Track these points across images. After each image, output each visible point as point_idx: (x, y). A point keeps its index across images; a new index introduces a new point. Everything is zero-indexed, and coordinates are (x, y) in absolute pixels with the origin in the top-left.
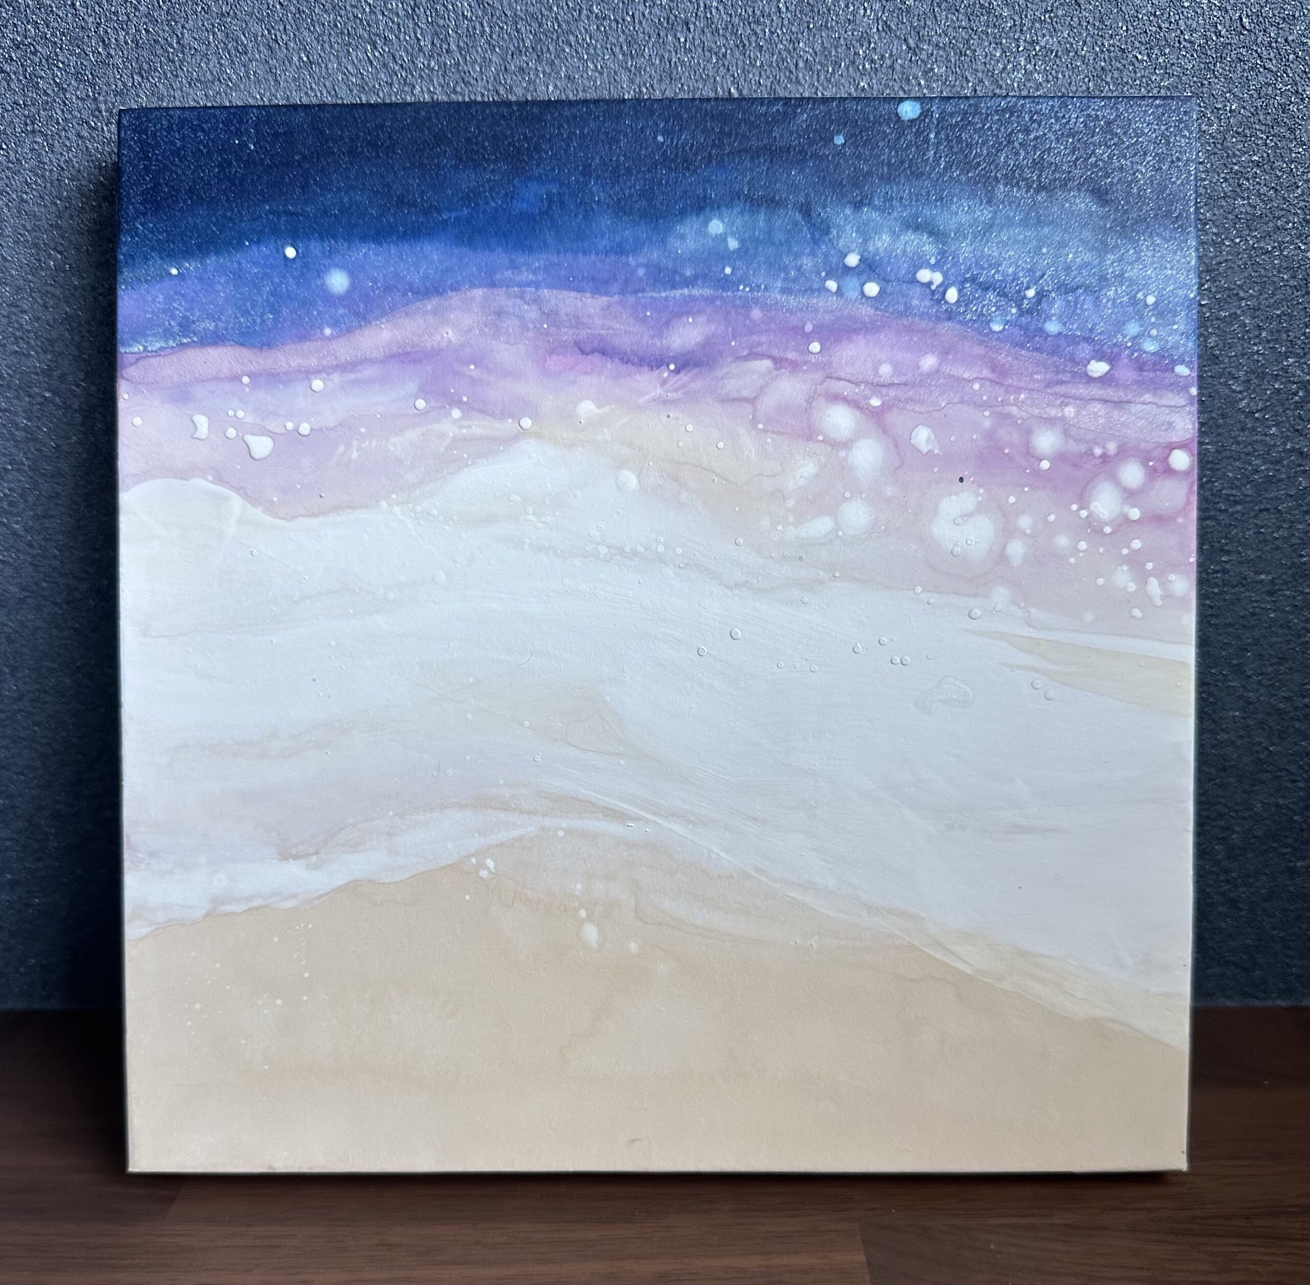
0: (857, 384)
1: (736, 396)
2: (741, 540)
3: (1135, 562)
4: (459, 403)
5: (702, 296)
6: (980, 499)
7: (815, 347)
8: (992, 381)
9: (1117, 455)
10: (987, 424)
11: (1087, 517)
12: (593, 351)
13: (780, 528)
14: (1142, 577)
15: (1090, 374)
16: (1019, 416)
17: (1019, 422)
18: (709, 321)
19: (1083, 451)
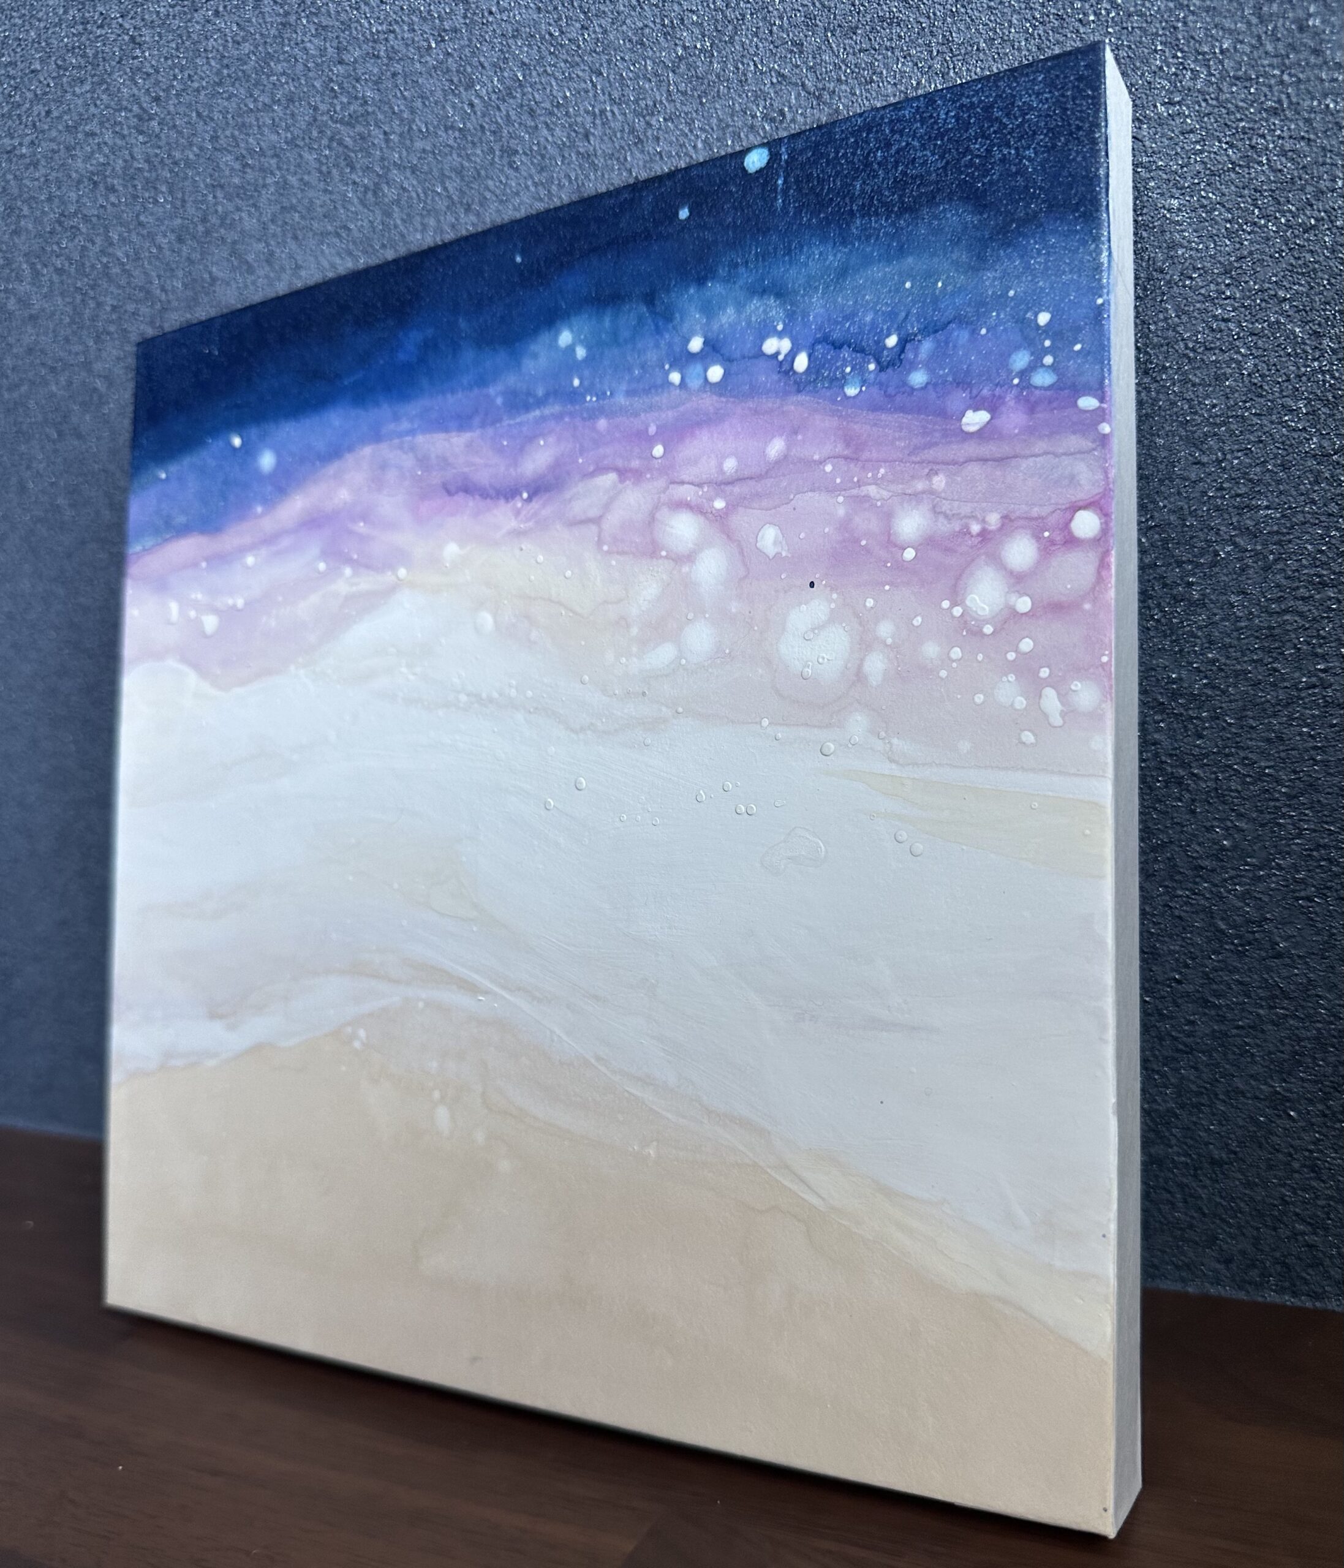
0: (700, 485)
1: (584, 517)
2: (586, 678)
3: (1025, 668)
4: (349, 561)
5: (552, 415)
6: (833, 606)
7: (658, 450)
8: (846, 458)
9: (1001, 528)
10: (841, 512)
11: (962, 615)
12: (457, 493)
13: (624, 660)
14: (1034, 688)
15: (967, 428)
16: (878, 497)
17: (879, 504)
18: (558, 440)
19: (957, 529)
